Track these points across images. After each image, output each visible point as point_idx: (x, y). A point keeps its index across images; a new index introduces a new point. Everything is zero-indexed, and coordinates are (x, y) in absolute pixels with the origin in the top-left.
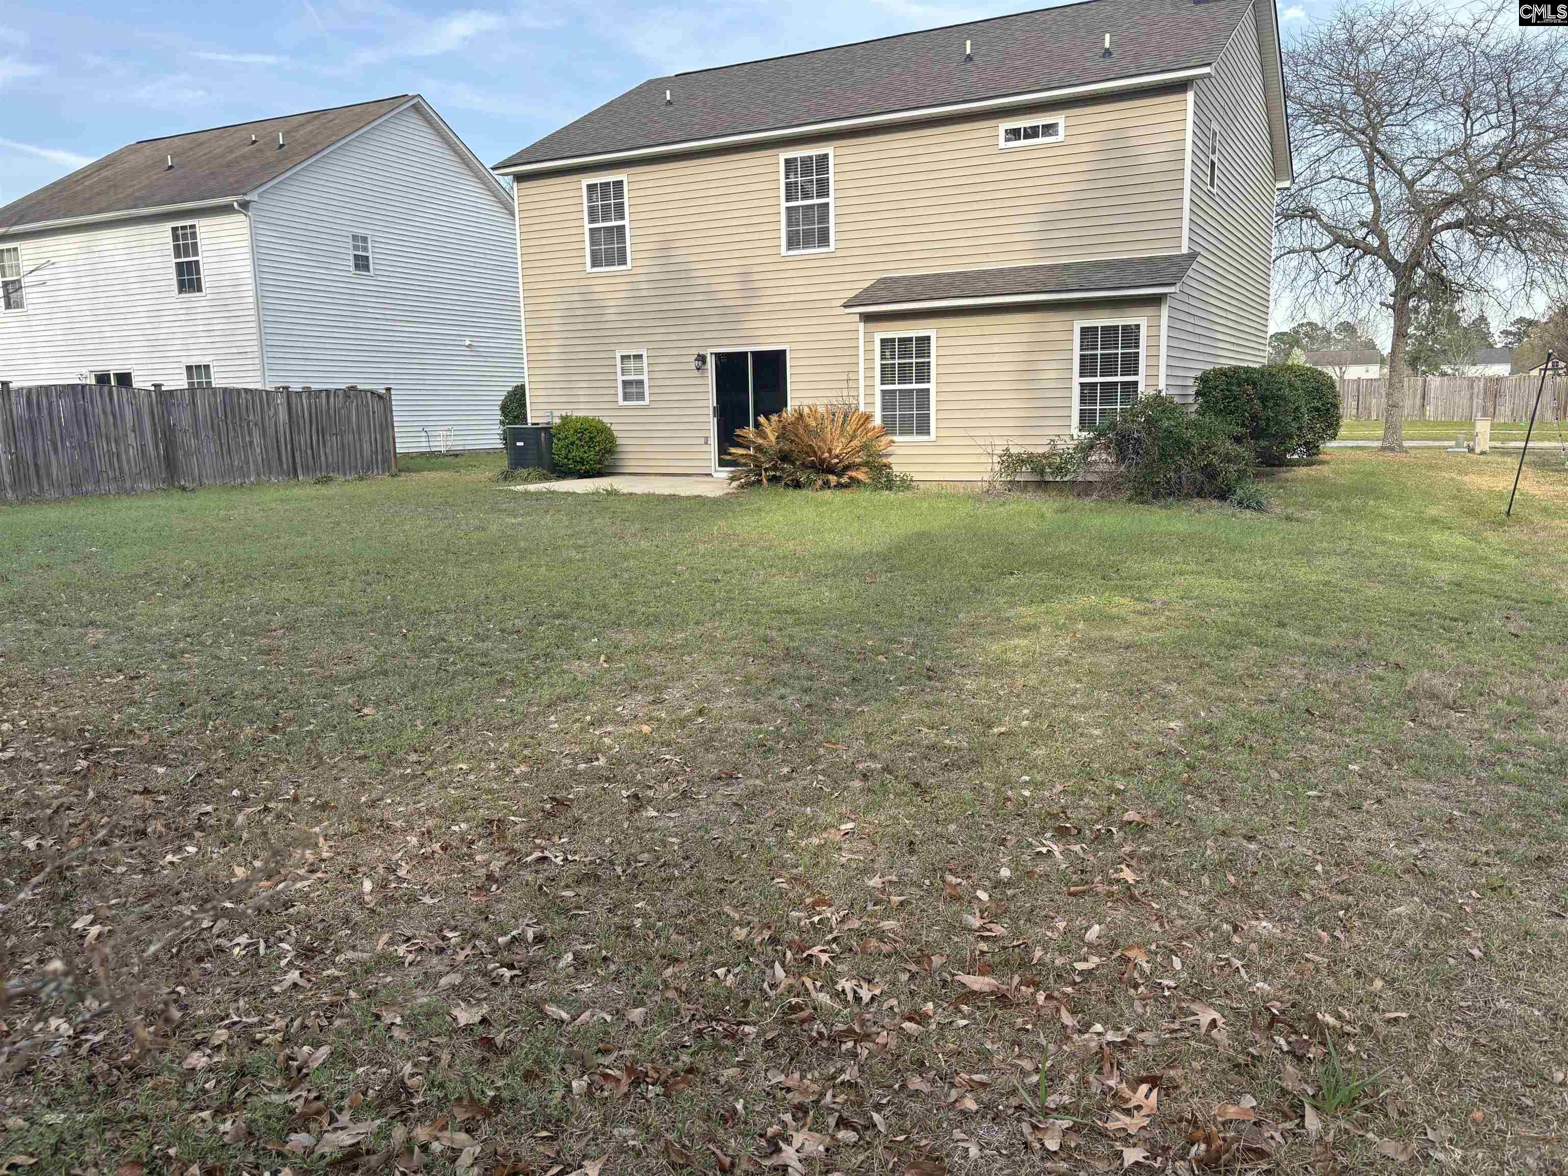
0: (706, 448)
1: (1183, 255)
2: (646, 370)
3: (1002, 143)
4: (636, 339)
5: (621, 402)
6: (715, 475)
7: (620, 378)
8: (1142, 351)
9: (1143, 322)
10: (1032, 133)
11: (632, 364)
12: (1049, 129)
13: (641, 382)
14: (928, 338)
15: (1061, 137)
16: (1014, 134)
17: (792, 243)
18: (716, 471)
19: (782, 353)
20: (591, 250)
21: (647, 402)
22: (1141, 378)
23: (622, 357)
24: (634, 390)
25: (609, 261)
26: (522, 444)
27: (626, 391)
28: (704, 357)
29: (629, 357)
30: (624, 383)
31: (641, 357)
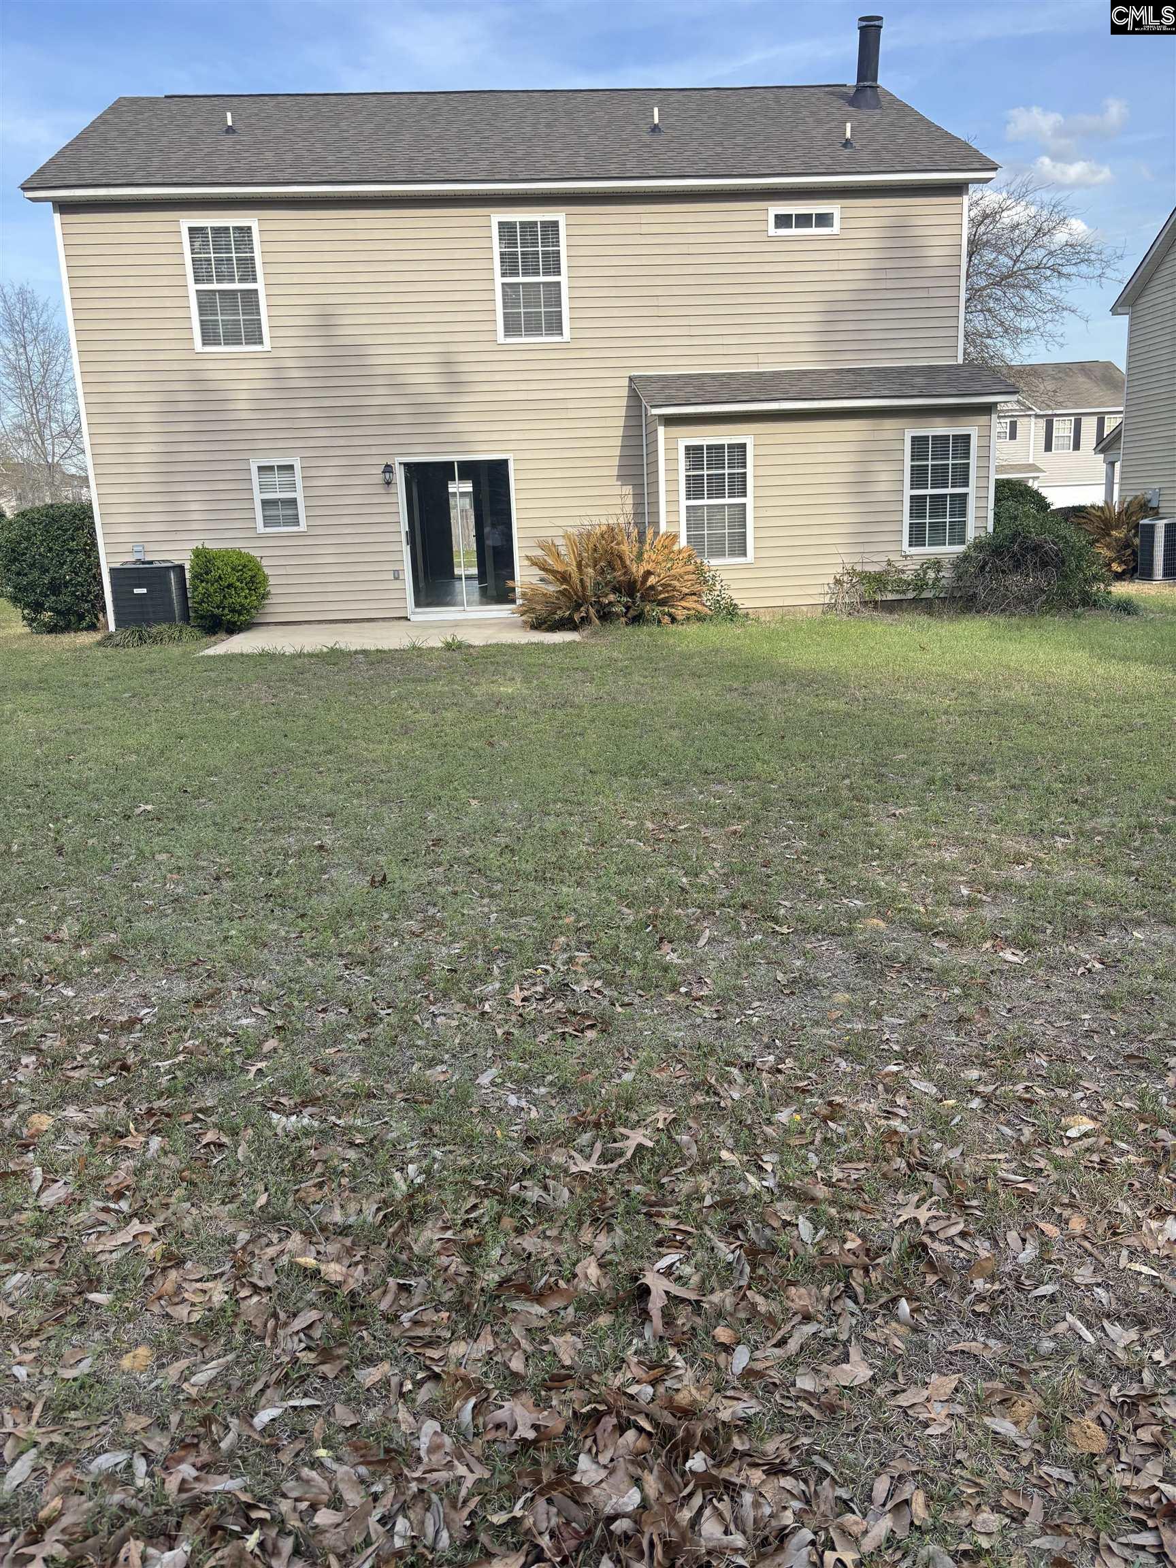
0: (397, 584)
1: (959, 366)
2: (299, 484)
3: (772, 230)
4: (280, 444)
5: (261, 528)
6: (412, 618)
7: (258, 497)
8: (973, 462)
9: (974, 432)
10: (804, 220)
11: (277, 477)
12: (824, 220)
13: (293, 502)
14: (743, 446)
15: (836, 229)
16: (783, 221)
17: (512, 327)
18: (414, 613)
19: (504, 463)
20: (201, 321)
21: (303, 527)
22: (971, 490)
23: (260, 468)
24: (281, 512)
25: (233, 338)
26: (144, 591)
27: (267, 513)
28: (388, 469)
29: (271, 468)
30: (265, 503)
31: (291, 467)
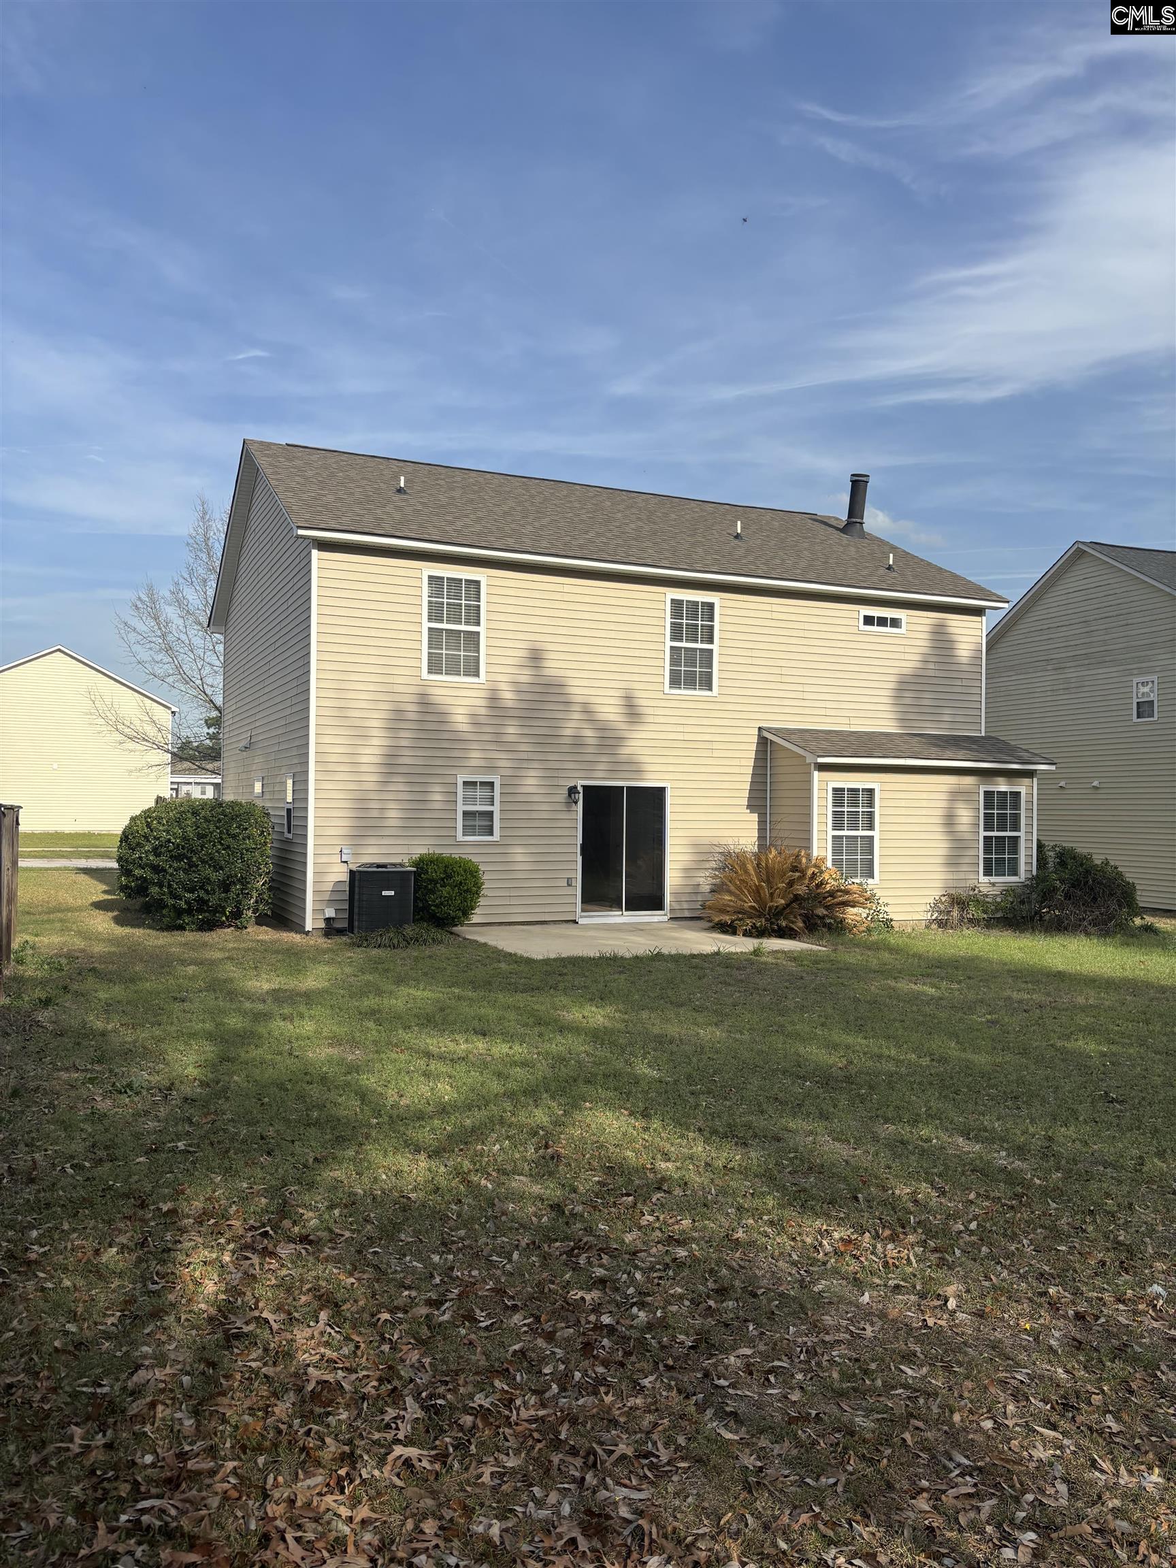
0: (569, 891)
2: (497, 799)
3: (862, 627)
4: (485, 764)
5: (462, 836)
6: (581, 921)
7: (461, 808)
8: (1022, 812)
9: (1022, 790)
10: (882, 622)
11: (479, 792)
12: (895, 623)
13: (490, 814)
14: (873, 790)
15: (902, 630)
16: (869, 620)
18: (581, 917)
19: (662, 790)
20: (429, 653)
21: (496, 837)
22: (1022, 834)
23: (465, 783)
24: (477, 823)
25: (453, 670)
26: (392, 893)
27: (467, 823)
28: (572, 790)
29: (474, 783)
30: (465, 813)
31: (491, 784)
